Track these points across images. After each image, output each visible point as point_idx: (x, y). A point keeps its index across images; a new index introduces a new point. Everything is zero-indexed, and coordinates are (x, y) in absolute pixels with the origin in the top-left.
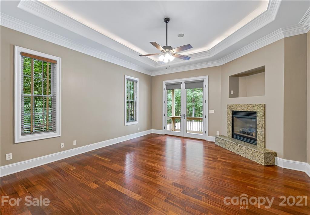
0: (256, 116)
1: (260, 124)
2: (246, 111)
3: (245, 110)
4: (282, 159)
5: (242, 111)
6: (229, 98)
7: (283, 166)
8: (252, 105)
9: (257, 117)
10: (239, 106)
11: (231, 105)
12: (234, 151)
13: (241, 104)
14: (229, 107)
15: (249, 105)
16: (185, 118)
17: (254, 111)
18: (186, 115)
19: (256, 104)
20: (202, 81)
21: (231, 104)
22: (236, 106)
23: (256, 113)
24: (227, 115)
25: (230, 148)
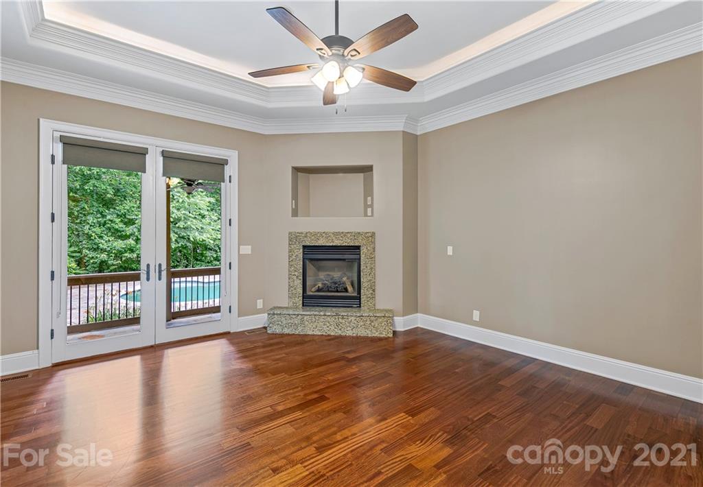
0: (360, 254)
1: (366, 267)
2: (339, 245)
3: (337, 243)
4: (402, 318)
5: (331, 245)
6: (292, 216)
7: (404, 328)
8: (352, 233)
9: (363, 256)
10: (323, 235)
11: (302, 233)
12: (329, 333)
13: (326, 231)
14: (293, 238)
15: (345, 234)
16: (160, 279)
17: (356, 244)
18: (164, 267)
19: (359, 231)
20: (222, 163)
21: (300, 231)
22: (315, 234)
23: (358, 248)
24: (290, 257)
25: (318, 328)
